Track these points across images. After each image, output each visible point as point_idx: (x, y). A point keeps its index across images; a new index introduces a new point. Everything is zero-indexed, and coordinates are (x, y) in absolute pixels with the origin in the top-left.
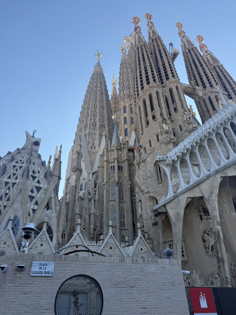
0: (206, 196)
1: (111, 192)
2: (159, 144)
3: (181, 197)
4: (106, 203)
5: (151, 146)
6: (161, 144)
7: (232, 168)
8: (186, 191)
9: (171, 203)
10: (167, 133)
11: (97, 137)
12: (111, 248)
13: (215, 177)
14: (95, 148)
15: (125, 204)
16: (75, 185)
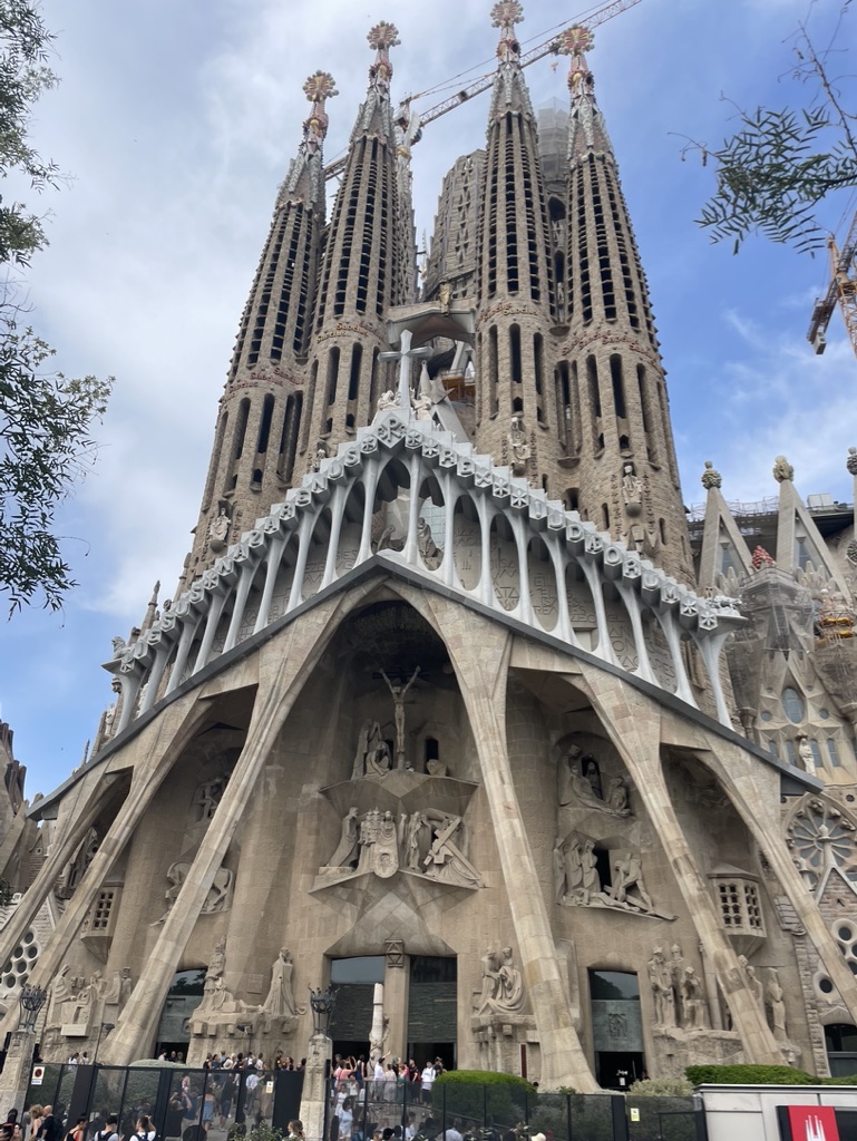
0: (135, 769)
8: (108, 756)
9: (70, 792)
10: (216, 549)
13: (180, 704)
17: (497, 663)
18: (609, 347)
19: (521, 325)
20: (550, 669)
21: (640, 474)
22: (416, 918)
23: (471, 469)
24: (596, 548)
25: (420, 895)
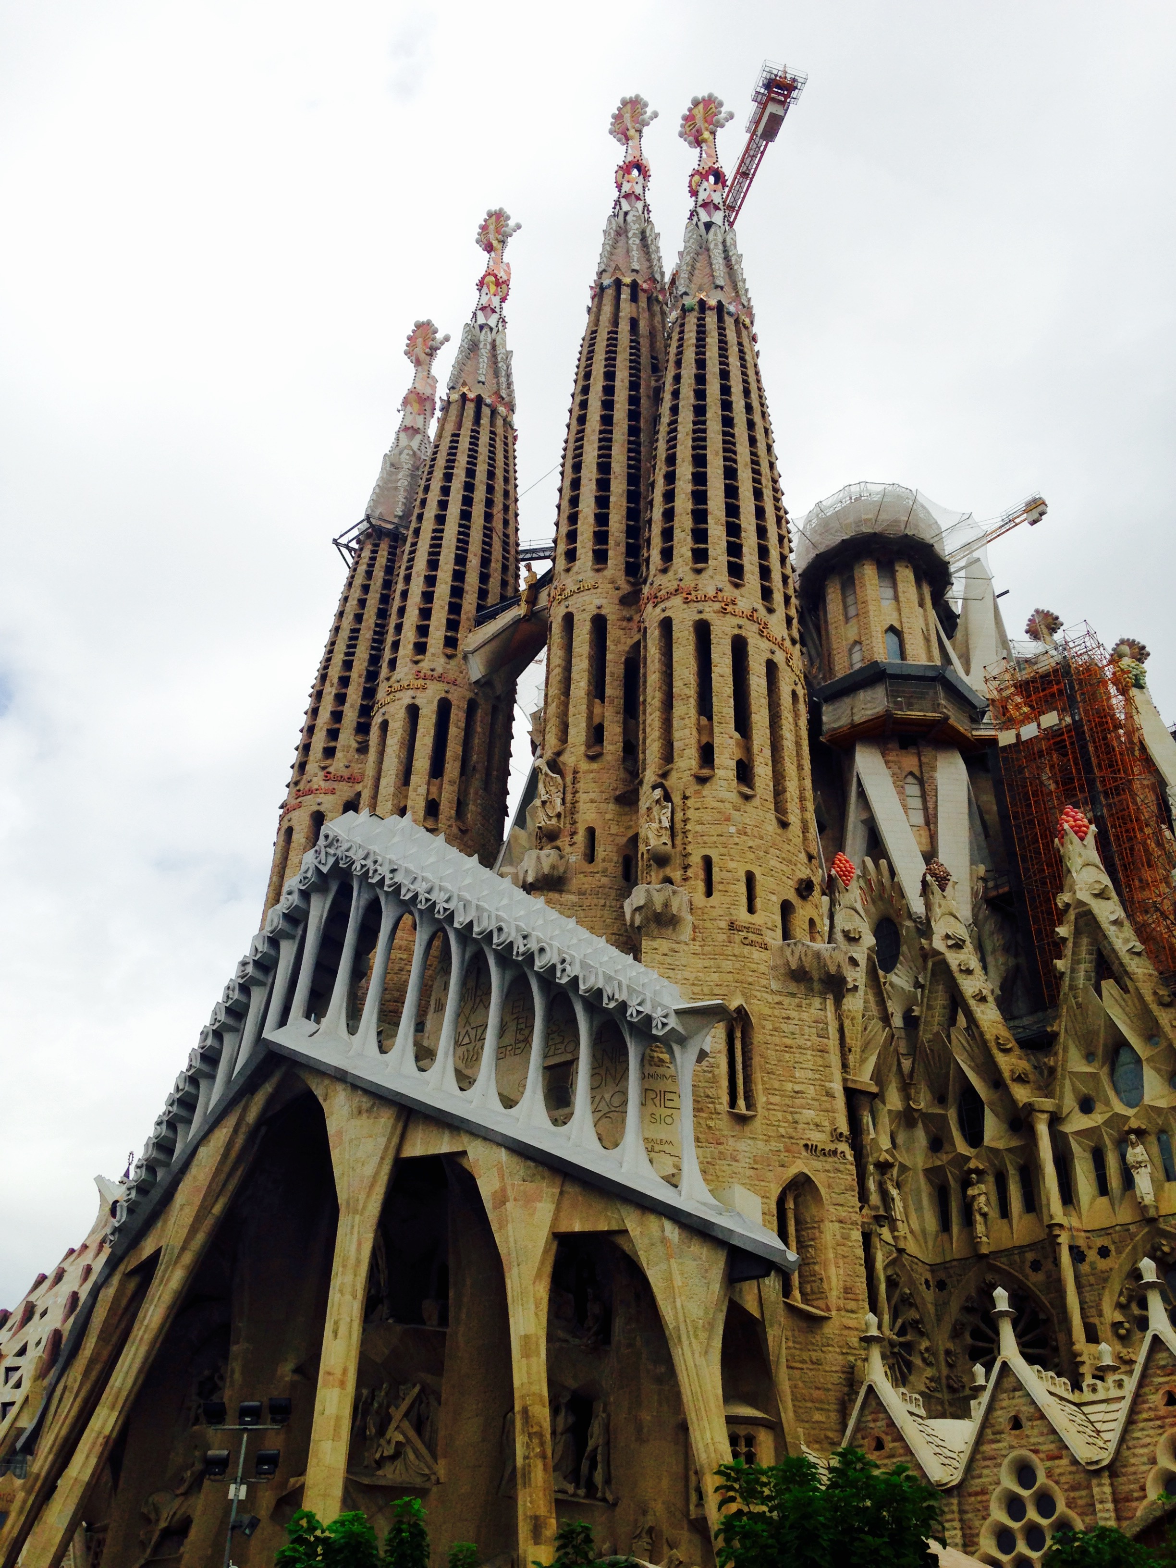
17: (376, 1159)
19: (574, 611)
21: (677, 798)
23: (399, 878)
24: (522, 949)
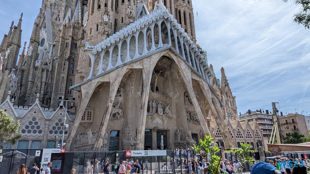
0: (111, 82)
1: (63, 66)
2: (97, 33)
3: (93, 81)
4: (57, 74)
5: (91, 34)
6: (99, 33)
7: (138, 63)
8: (99, 77)
9: (85, 84)
10: (106, 24)
11: (63, 9)
12: (35, 112)
13: (123, 68)
14: (59, 20)
15: (74, 76)
16: (31, 55)
17: (190, 77)
18: (189, 10)
20: (197, 80)
22: (162, 123)
24: (201, 57)
25: (165, 118)
